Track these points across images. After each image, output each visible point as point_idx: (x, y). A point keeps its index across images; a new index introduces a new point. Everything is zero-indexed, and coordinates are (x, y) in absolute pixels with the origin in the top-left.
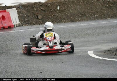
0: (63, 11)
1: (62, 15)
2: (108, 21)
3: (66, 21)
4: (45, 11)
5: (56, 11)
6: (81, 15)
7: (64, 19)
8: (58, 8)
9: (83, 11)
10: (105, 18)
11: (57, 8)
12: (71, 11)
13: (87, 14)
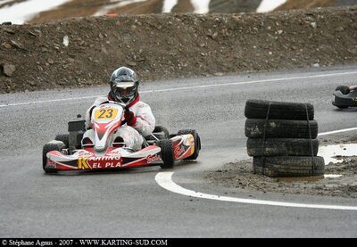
0: (80, 51)
1: (78, 64)
2: (218, 83)
3: (90, 82)
4: (24, 51)
5: (58, 51)
6: (134, 64)
7: (84, 75)
8: (66, 42)
9: (141, 51)
10: (208, 71)
11: (62, 41)
12: (104, 50)
13: (152, 60)
